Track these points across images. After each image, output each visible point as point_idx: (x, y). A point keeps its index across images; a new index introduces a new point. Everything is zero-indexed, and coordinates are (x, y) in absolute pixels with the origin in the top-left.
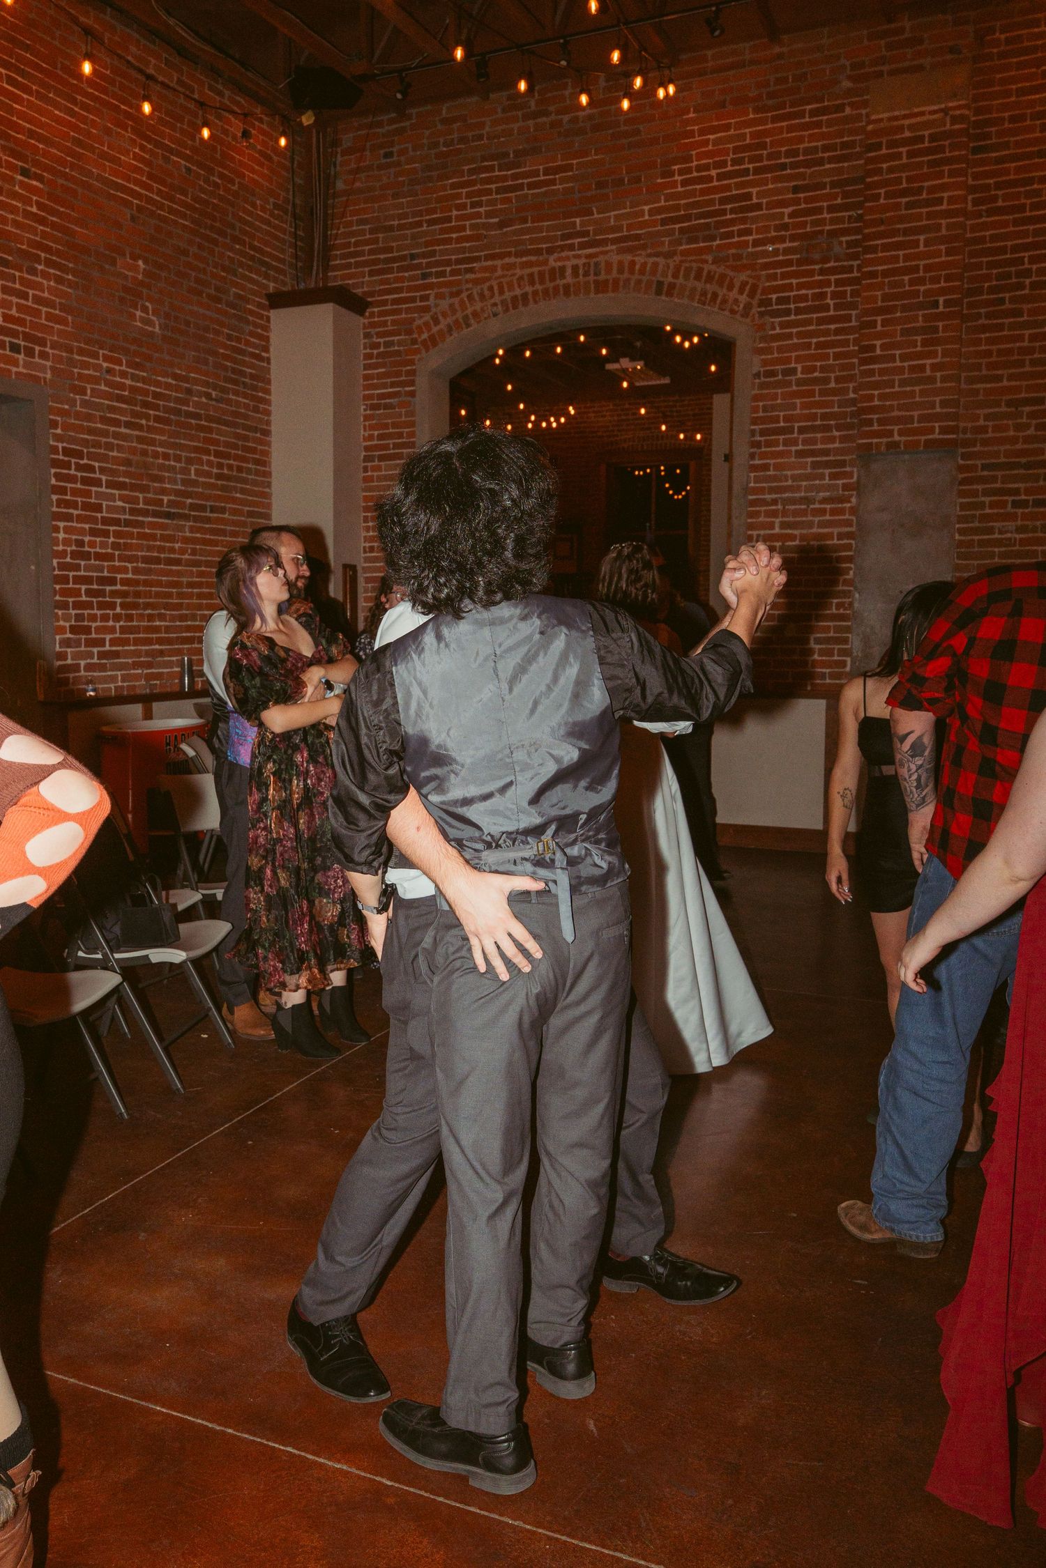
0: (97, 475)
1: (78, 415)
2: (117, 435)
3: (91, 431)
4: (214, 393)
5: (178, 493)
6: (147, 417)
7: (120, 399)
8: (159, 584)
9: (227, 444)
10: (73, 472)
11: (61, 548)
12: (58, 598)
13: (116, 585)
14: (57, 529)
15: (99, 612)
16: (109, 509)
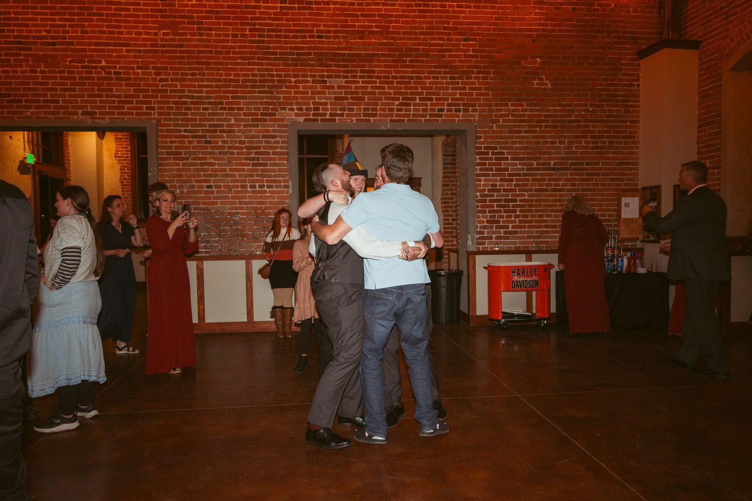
0: (506, 156)
1: (493, 132)
2: (517, 137)
3: (501, 138)
4: (591, 109)
5: (560, 158)
6: (540, 127)
7: (520, 121)
8: (548, 200)
9: (599, 132)
10: (490, 156)
11: (482, 188)
12: (479, 209)
13: (517, 202)
14: (480, 180)
15: (505, 214)
16: (512, 170)
